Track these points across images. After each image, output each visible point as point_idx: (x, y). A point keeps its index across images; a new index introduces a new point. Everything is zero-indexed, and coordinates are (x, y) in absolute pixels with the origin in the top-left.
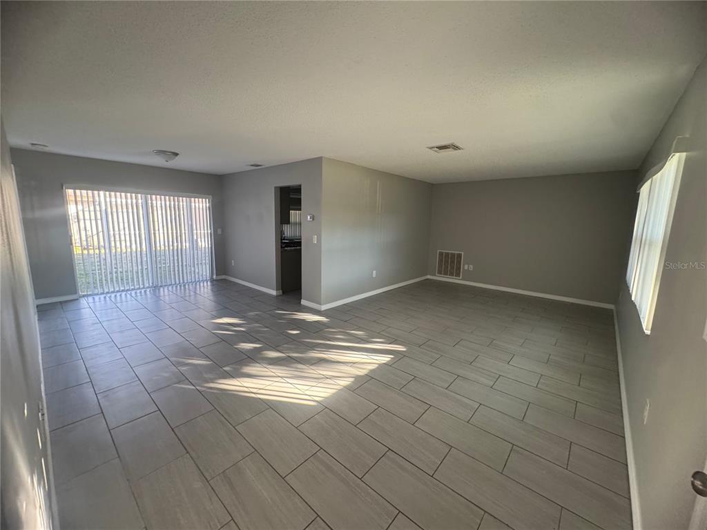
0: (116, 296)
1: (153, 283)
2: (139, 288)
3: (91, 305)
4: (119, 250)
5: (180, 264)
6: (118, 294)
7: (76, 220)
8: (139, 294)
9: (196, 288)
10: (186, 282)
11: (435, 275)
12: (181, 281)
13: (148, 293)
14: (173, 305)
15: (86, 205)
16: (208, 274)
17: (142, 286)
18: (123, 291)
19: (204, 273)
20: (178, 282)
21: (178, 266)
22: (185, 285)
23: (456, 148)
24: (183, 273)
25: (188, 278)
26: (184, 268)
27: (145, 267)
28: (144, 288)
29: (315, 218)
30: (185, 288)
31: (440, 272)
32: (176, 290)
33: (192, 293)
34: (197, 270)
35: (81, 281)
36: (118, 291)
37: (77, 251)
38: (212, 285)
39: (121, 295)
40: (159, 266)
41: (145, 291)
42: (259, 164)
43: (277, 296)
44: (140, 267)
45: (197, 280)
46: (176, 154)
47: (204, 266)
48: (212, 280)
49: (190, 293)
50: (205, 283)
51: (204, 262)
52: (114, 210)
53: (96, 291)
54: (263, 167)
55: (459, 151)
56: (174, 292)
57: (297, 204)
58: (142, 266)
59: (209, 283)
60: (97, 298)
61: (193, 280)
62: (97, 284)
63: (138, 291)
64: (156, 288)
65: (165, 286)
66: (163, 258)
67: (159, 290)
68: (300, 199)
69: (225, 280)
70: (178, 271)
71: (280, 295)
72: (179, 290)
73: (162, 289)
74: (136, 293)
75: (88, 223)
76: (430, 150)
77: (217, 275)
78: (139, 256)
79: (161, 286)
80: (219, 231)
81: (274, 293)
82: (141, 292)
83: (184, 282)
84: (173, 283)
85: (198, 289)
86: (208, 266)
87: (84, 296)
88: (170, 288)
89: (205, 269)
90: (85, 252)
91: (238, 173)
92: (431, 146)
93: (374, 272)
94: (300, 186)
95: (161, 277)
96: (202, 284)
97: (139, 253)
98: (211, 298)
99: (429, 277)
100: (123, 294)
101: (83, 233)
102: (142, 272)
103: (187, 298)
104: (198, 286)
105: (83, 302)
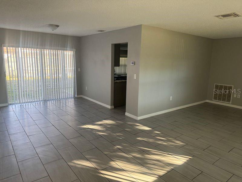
0: (26, 105)
1: (44, 99)
2: (37, 101)
3: (14, 109)
4: (27, 79)
5: (58, 87)
6: (27, 104)
7: (7, 62)
8: (37, 105)
9: (66, 102)
10: (61, 98)
11: (212, 100)
12: (58, 98)
13: (41, 104)
14: (54, 112)
15: (12, 54)
16: (73, 94)
17: (38, 100)
18: (29, 102)
19: (71, 93)
20: (56, 98)
21: (57, 88)
22: (60, 100)
23: (236, 15)
24: (59, 93)
25: (62, 96)
26: (60, 90)
27: (40, 88)
28: (39, 101)
29: (136, 63)
30: (60, 103)
31: (215, 98)
32: (56, 103)
33: (64, 105)
34: (67, 92)
35: (9, 95)
36: (27, 102)
37: (8, 78)
38: (75, 101)
39: (28, 104)
40: (47, 88)
41: (40, 103)
42: (103, 30)
43: (111, 109)
44: (37, 89)
45: (67, 97)
46: (58, 26)
47: (70, 89)
48: (75, 98)
49: (63, 105)
50: (71, 99)
51: (70, 86)
52: (26, 56)
53: (16, 102)
54: (106, 31)
55: (238, 17)
56: (55, 104)
57: (125, 53)
58: (39, 88)
59: (73, 99)
60: (17, 105)
61: (65, 97)
62: (17, 97)
63: (37, 103)
64: (45, 101)
65: (50, 100)
66: (49, 83)
67: (47, 102)
68: (127, 51)
69: (81, 97)
70: (57, 91)
71: (113, 109)
72: (57, 103)
73: (48, 102)
74: (35, 104)
75: (13, 63)
76: (216, 18)
77: (77, 95)
78: (37, 82)
79: (48, 100)
80: (79, 70)
81: (109, 107)
82: (38, 103)
83: (59, 99)
84: (54, 99)
85: (67, 103)
86: (72, 89)
87: (11, 104)
88: (53, 101)
89: (71, 91)
90: (11, 79)
91: (91, 35)
92: (217, 15)
93: (171, 97)
94: (128, 43)
95: (48, 94)
96: (69, 100)
97: (37, 80)
98: (74, 108)
99: (207, 101)
100: (29, 104)
101: (10, 69)
102: (39, 91)
103: (61, 108)
104: (67, 101)
105: (11, 108)
